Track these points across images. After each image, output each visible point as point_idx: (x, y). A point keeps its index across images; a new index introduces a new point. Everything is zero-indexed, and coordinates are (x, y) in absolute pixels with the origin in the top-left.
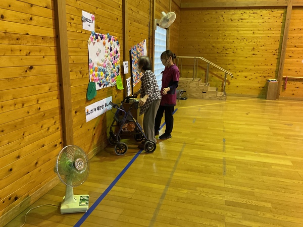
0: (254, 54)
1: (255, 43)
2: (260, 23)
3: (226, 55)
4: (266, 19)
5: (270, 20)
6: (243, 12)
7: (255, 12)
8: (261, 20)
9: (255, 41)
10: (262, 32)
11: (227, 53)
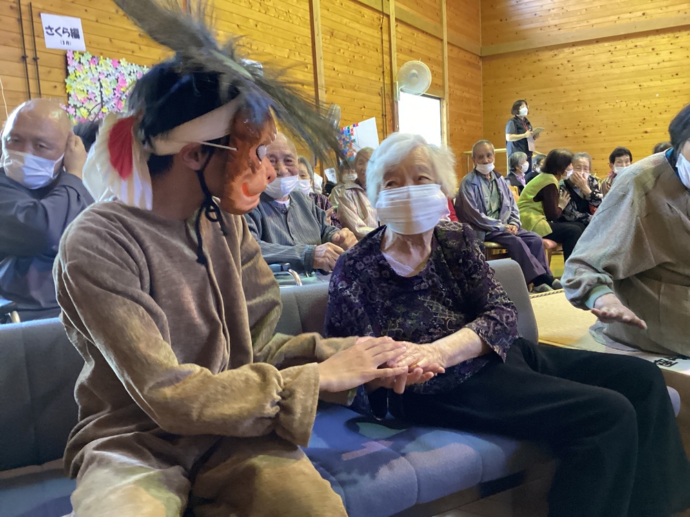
0: (646, 132)
1: (646, 108)
2: (651, 66)
3: (585, 140)
4: (665, 55)
5: (672, 56)
6: (612, 49)
7: (638, 44)
8: (653, 59)
9: (646, 103)
10: (659, 83)
11: (586, 137)
